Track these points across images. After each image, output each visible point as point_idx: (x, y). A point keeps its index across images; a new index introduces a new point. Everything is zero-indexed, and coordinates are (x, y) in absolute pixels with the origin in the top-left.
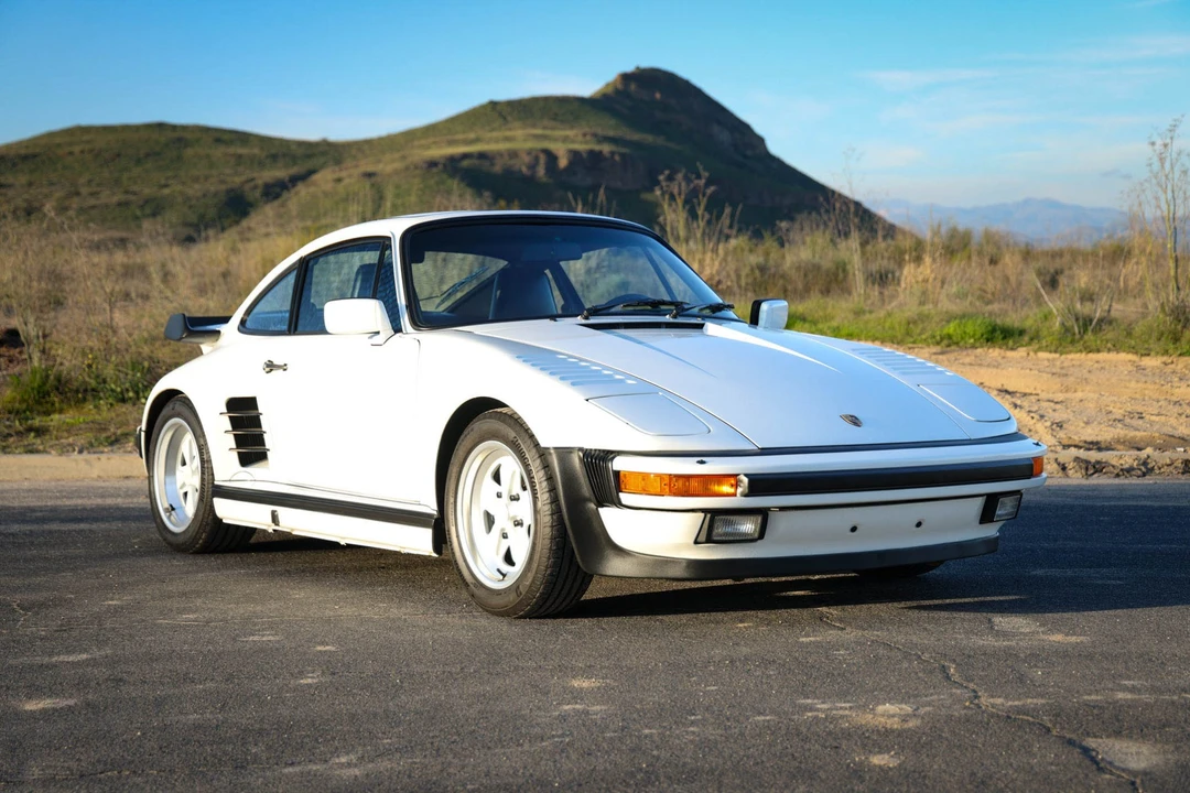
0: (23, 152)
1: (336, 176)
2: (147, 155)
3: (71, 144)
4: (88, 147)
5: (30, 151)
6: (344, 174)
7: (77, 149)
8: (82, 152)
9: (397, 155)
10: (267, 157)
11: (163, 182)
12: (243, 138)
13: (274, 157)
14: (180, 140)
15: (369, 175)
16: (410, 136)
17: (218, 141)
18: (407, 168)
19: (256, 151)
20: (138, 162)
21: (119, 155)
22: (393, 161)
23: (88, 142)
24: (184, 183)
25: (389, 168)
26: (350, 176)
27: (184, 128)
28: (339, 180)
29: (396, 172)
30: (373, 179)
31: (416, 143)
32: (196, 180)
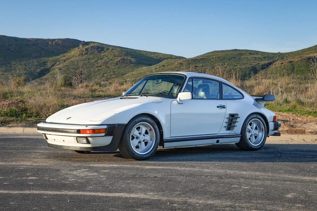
0: (201, 58)
1: (281, 62)
2: (232, 58)
3: (213, 56)
4: (217, 56)
5: (203, 58)
6: (284, 62)
7: (214, 57)
8: (216, 57)
9: (299, 56)
10: (263, 58)
11: (235, 65)
12: (257, 52)
13: (265, 58)
14: (240, 53)
15: (291, 62)
16: (303, 51)
17: (250, 54)
18: (302, 60)
19: (260, 56)
20: (229, 60)
21: (225, 58)
22: (298, 58)
23: (218, 55)
24: (241, 65)
25: (297, 60)
26: (285, 62)
27: (242, 50)
28: (282, 63)
29: (298, 61)
30: (292, 63)
31: (305, 53)
32: (244, 64)
